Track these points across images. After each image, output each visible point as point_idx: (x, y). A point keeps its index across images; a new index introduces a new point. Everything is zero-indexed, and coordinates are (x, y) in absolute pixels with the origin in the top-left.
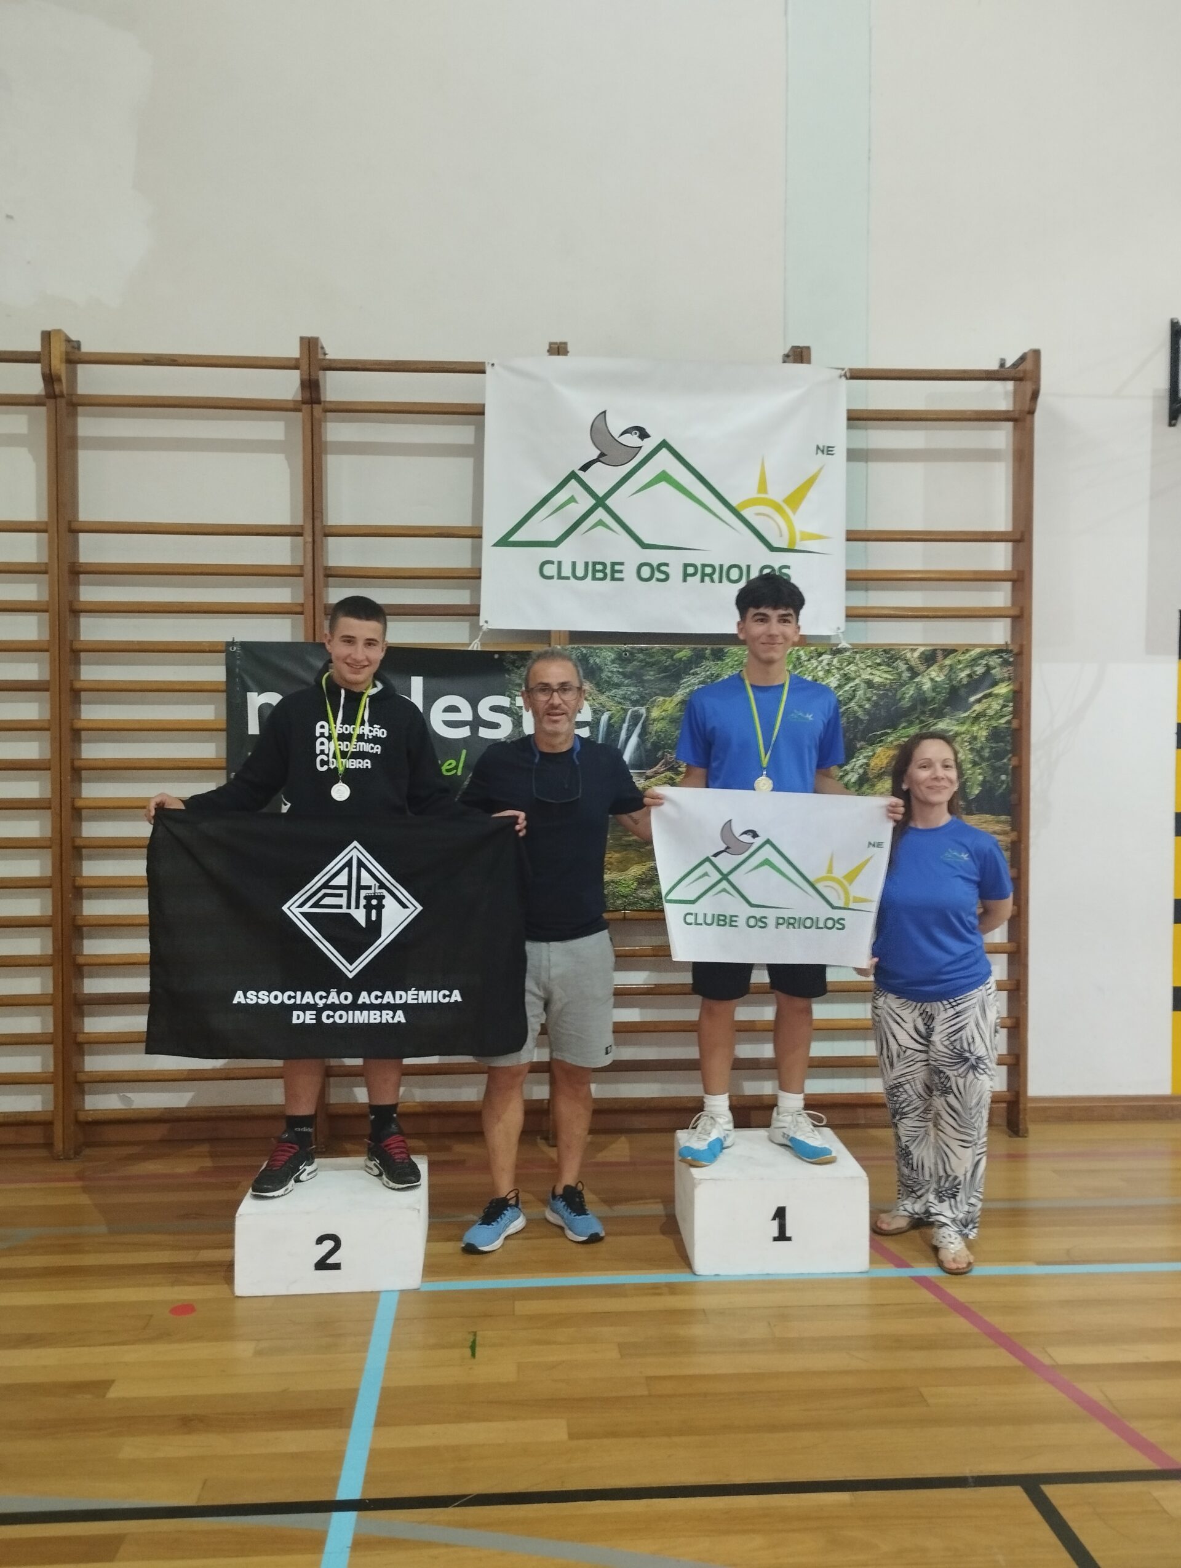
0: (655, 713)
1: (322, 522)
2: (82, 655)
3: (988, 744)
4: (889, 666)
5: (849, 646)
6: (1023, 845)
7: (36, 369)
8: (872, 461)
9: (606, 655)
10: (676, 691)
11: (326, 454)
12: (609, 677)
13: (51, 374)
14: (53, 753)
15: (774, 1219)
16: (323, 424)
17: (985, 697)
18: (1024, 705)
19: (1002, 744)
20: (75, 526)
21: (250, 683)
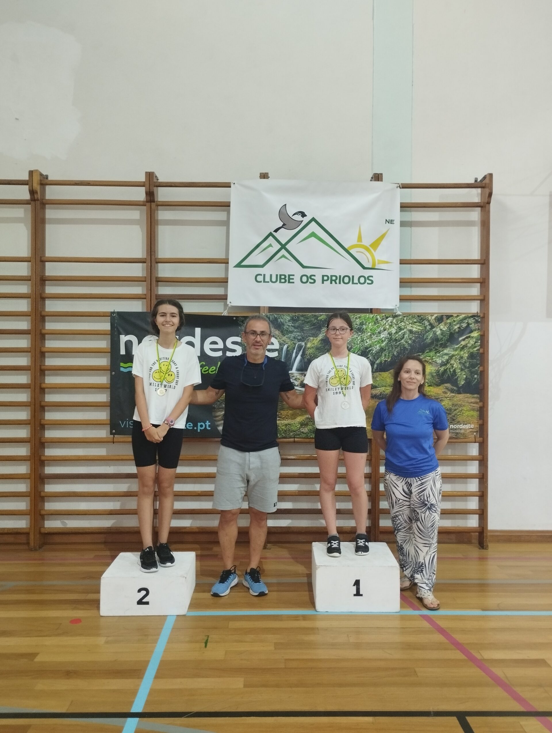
0: (309, 345)
1: (155, 256)
2: (46, 318)
3: (468, 360)
4: (420, 323)
5: (401, 314)
6: (485, 409)
7: (26, 188)
8: (413, 227)
9: (286, 318)
10: (319, 335)
11: (158, 225)
12: (287, 328)
13: (33, 191)
14: (31, 363)
15: (354, 585)
16: (156, 212)
17: (467, 338)
18: (486, 342)
19: (475, 360)
20: (43, 259)
21: (121, 330)
